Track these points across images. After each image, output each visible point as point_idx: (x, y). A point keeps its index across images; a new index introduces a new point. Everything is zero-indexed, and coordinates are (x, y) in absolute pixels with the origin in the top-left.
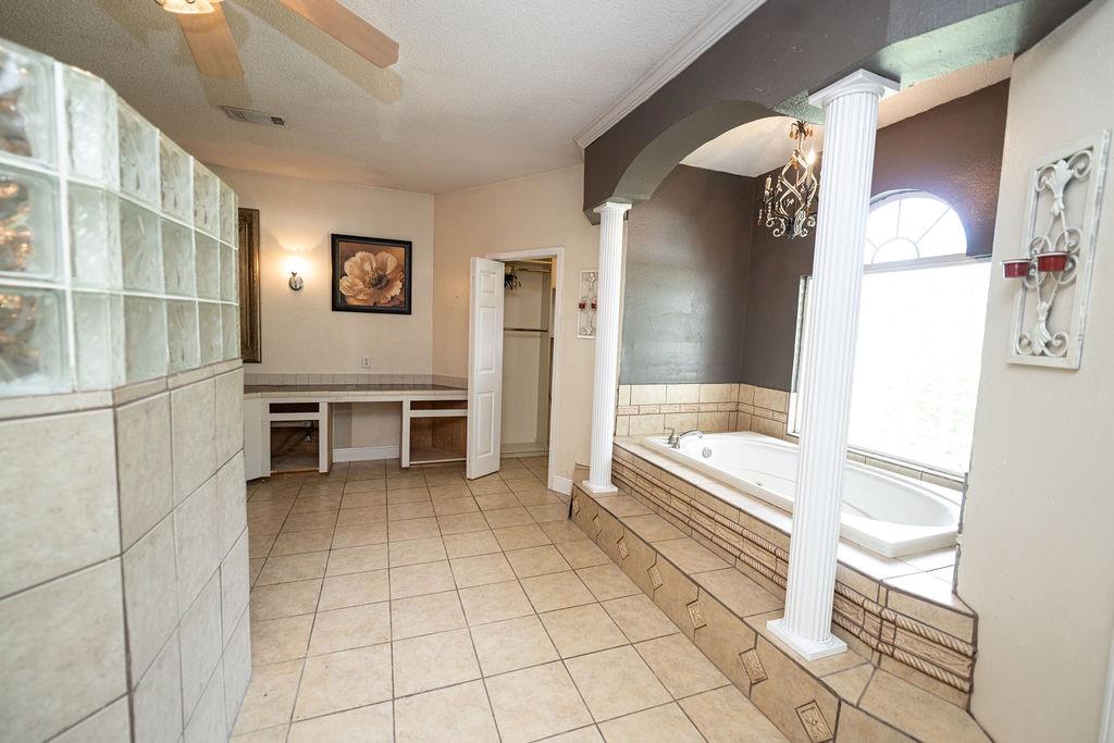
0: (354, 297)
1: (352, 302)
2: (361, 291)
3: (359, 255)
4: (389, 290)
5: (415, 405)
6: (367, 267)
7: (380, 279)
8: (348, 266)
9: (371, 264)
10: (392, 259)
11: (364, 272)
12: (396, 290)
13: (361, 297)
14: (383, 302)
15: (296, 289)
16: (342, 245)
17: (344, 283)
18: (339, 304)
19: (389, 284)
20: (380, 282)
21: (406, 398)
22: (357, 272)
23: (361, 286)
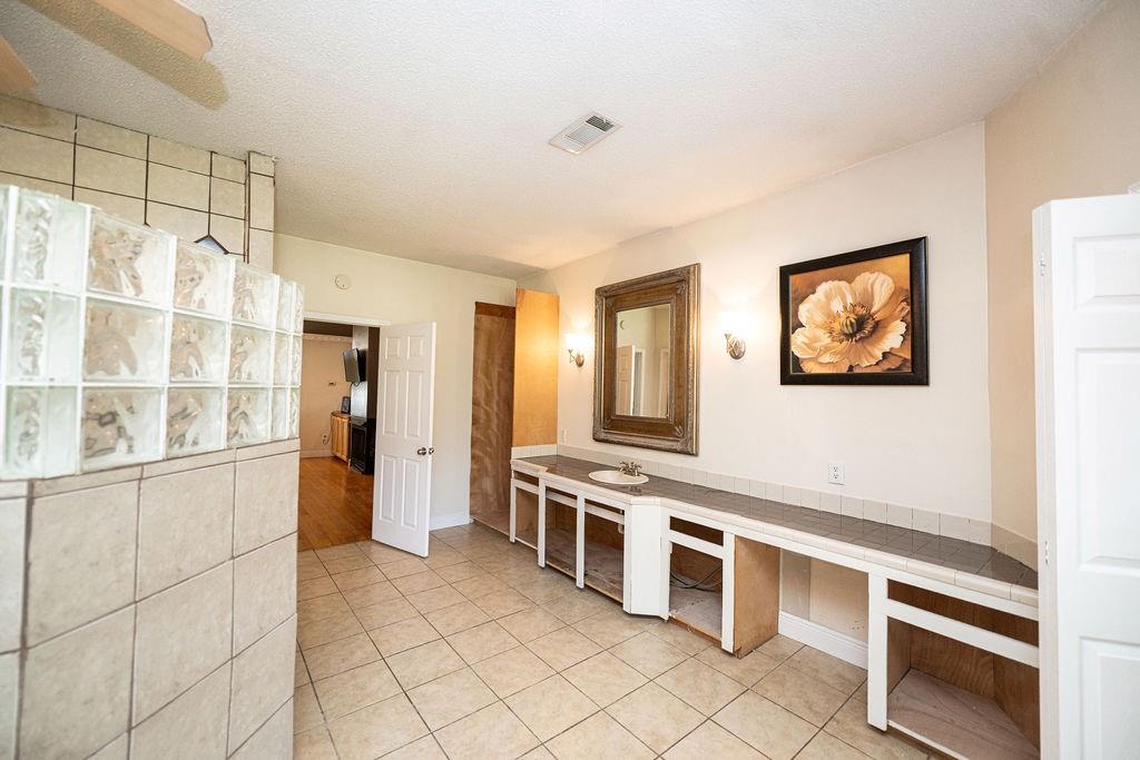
0: (813, 359)
1: (810, 368)
2: (827, 349)
3: (823, 289)
4: (880, 339)
5: (899, 591)
6: (837, 306)
7: (860, 323)
8: (805, 311)
9: (844, 298)
10: (882, 283)
11: (833, 317)
12: (894, 337)
13: (826, 358)
14: (866, 364)
15: (737, 358)
16: (795, 281)
17: (798, 340)
18: (792, 373)
19: (879, 327)
20: (862, 327)
21: (881, 567)
22: (819, 318)
23: (826, 339)
